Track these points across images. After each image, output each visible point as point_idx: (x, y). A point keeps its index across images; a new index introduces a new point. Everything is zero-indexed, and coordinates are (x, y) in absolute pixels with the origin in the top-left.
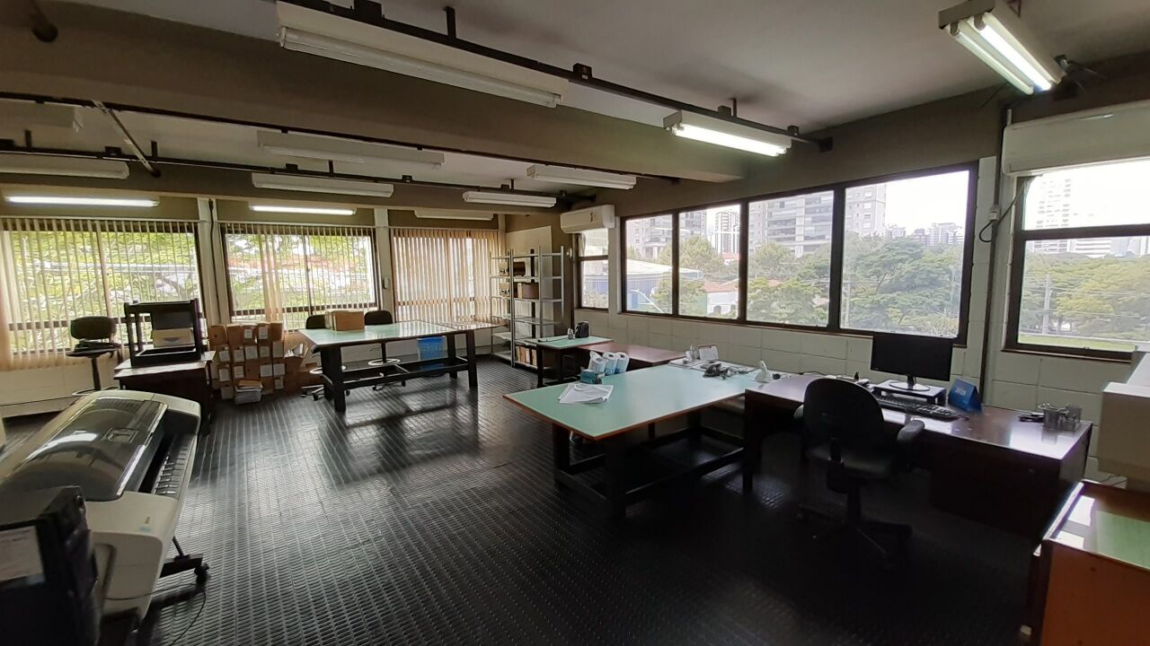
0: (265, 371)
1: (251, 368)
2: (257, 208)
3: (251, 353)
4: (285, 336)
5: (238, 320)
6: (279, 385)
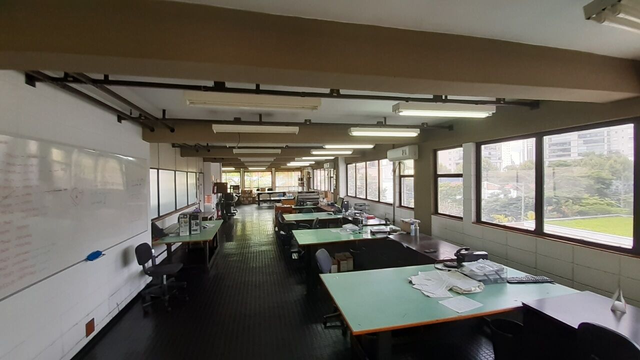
0: (249, 199)
1: (247, 198)
2: (250, 169)
3: (247, 195)
4: (253, 193)
5: (246, 189)
6: (251, 202)
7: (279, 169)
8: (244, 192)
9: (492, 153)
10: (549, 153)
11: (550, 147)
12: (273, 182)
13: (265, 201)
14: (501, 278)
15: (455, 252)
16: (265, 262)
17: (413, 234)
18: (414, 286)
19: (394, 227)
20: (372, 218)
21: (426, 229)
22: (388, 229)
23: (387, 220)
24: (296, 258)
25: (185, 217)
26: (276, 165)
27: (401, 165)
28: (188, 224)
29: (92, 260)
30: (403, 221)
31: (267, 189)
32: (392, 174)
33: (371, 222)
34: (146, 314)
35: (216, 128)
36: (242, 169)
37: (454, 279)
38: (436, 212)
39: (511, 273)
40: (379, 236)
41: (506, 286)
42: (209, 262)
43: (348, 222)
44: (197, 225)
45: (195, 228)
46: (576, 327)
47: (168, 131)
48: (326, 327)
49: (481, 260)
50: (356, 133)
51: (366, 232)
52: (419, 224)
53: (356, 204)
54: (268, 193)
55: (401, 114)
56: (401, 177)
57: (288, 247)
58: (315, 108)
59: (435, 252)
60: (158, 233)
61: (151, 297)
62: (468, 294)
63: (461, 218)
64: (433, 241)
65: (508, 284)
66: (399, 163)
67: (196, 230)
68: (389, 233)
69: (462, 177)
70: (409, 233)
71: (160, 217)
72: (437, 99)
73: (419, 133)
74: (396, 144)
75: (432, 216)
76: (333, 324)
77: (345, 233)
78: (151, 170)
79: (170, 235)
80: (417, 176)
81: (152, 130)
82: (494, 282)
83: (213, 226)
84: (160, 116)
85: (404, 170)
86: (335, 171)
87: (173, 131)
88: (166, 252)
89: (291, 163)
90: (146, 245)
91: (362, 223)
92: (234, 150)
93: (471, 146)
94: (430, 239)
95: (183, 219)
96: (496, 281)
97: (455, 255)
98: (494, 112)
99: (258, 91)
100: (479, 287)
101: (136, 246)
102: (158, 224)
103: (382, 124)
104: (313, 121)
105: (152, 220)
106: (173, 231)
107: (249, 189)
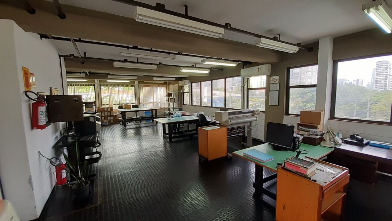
5: (103, 107)
8: (101, 110)
13: (131, 120)
31: (131, 106)
36: (96, 82)
54: (134, 111)
107: (108, 106)
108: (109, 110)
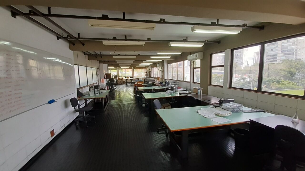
1: (121, 82)
2: (121, 67)
4: (123, 79)
5: (120, 77)
6: (123, 83)
7: (135, 68)
8: (119, 79)
9: (238, 60)
10: (266, 60)
11: (267, 57)
12: (133, 74)
13: (129, 83)
14: (240, 110)
15: (219, 100)
16: (130, 108)
17: (199, 94)
18: (199, 114)
19: (190, 92)
20: (179, 88)
21: (205, 92)
22: (187, 92)
23: (187, 89)
24: (144, 106)
25: (92, 87)
26: (134, 66)
27: (194, 62)
28: (94, 90)
29: (51, 103)
30: (194, 88)
31: (130, 77)
32: (190, 67)
33: (179, 90)
34: (77, 129)
35: (105, 42)
36: (118, 68)
37: (218, 111)
38: (210, 84)
39: (245, 108)
40: (183, 95)
41: (242, 113)
42: (105, 107)
43: (169, 90)
44: (98, 91)
45: (97, 92)
46: (274, 128)
47: (82, 45)
48: (158, 133)
49: (231, 102)
50: (173, 45)
51: (177, 94)
52: (202, 89)
53: (172, 82)
54: (131, 79)
55: (195, 32)
56: (194, 68)
57: (141, 102)
58: (152, 28)
59: (209, 101)
60: (80, 94)
61: (79, 122)
62: (224, 116)
63: (222, 86)
64: (208, 97)
65: (243, 113)
66: (193, 62)
67: (98, 93)
68: (188, 94)
69: (223, 66)
70: (197, 94)
71: (80, 88)
72: (213, 24)
73: (203, 45)
74: (192, 51)
75: (208, 86)
76: (162, 132)
77: (168, 94)
78: (75, 65)
79: (86, 95)
80: (202, 67)
81: (74, 45)
82: (236, 112)
83: (106, 92)
84: (77, 37)
85: (195, 65)
86: (162, 67)
87: (83, 45)
88: (85, 103)
89: (141, 64)
90: (75, 98)
91: (175, 90)
92: (114, 56)
93: (229, 51)
94: (208, 96)
95: (91, 88)
96: (237, 111)
97: (219, 102)
98: (241, 31)
99: (124, 19)
100: (229, 113)
101: (70, 99)
102: (80, 90)
103: (185, 40)
104: (151, 39)
105: (77, 89)
106: (87, 94)
107: (122, 77)
108: (122, 79)
